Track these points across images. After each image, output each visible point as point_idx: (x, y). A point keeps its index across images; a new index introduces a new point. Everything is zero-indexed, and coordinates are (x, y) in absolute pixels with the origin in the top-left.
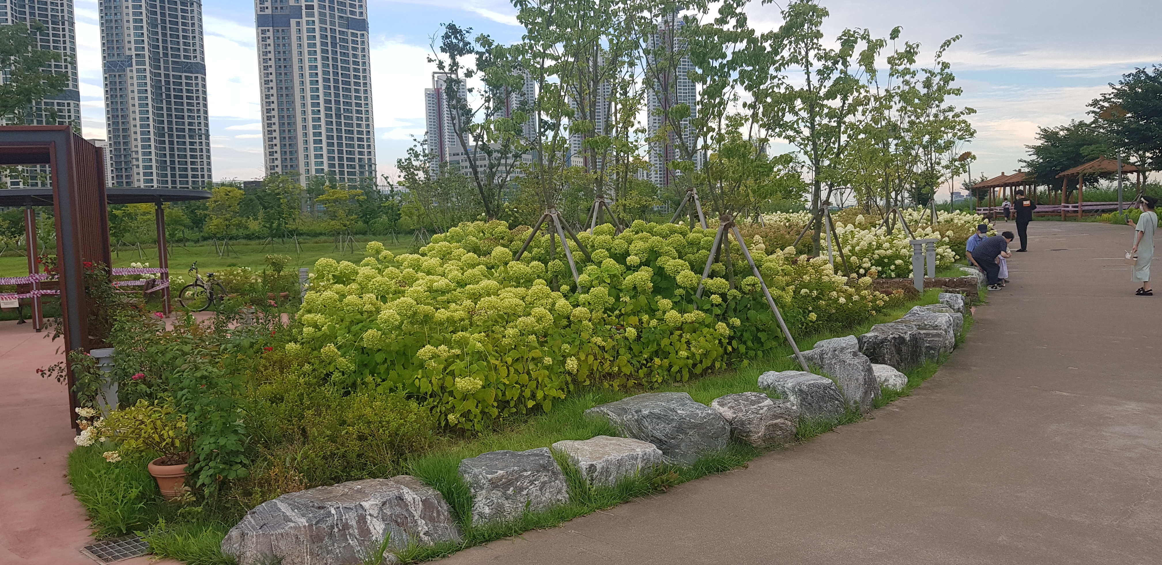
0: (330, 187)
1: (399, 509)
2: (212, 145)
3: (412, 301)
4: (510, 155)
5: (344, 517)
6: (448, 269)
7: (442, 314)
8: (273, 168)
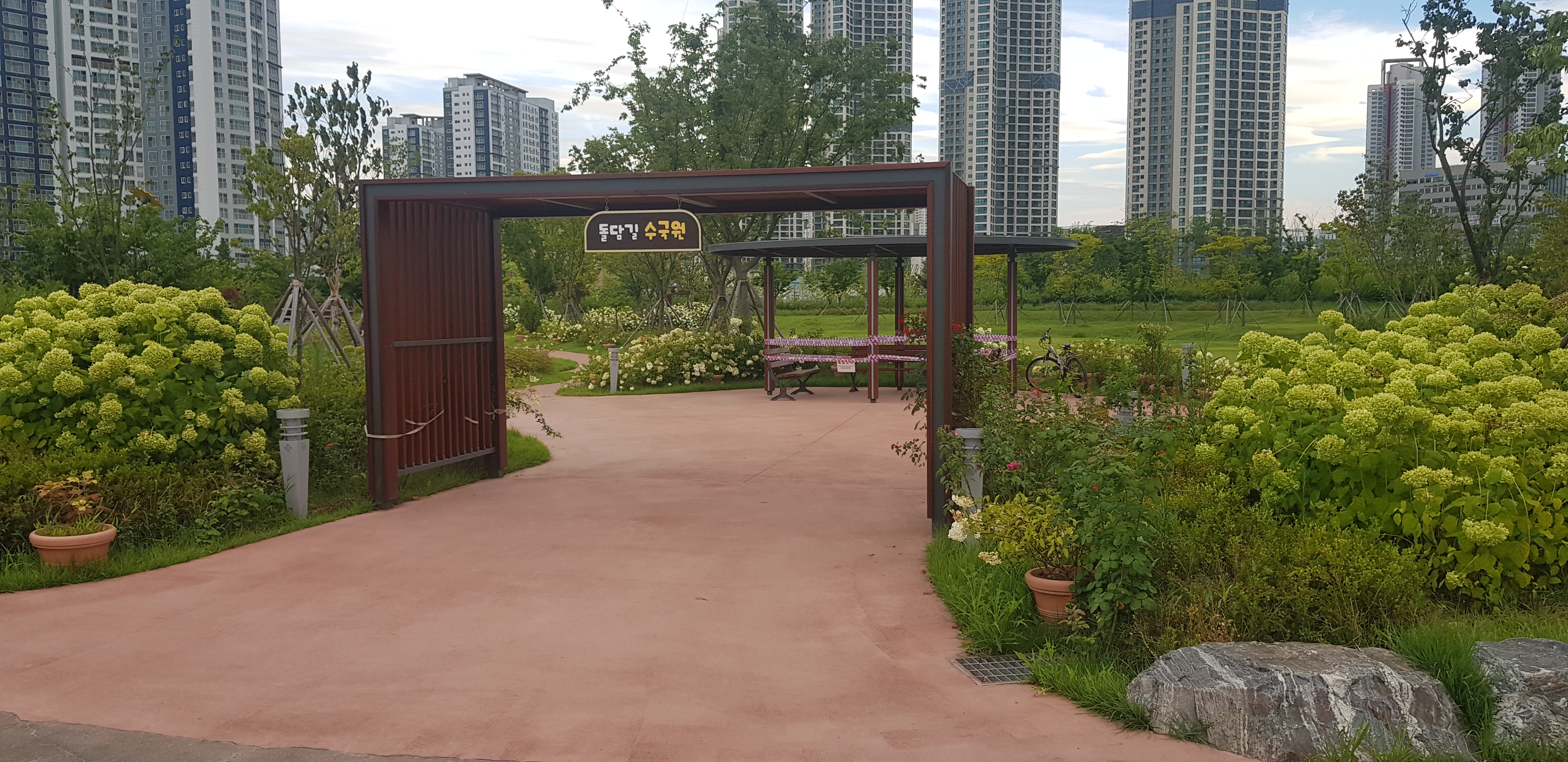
0: (1219, 233)
1: (1378, 694)
2: (1060, 180)
3: (1397, 399)
4: (1526, 182)
5: (1297, 689)
6: (1447, 354)
7: (1440, 422)
8: (1136, 208)
